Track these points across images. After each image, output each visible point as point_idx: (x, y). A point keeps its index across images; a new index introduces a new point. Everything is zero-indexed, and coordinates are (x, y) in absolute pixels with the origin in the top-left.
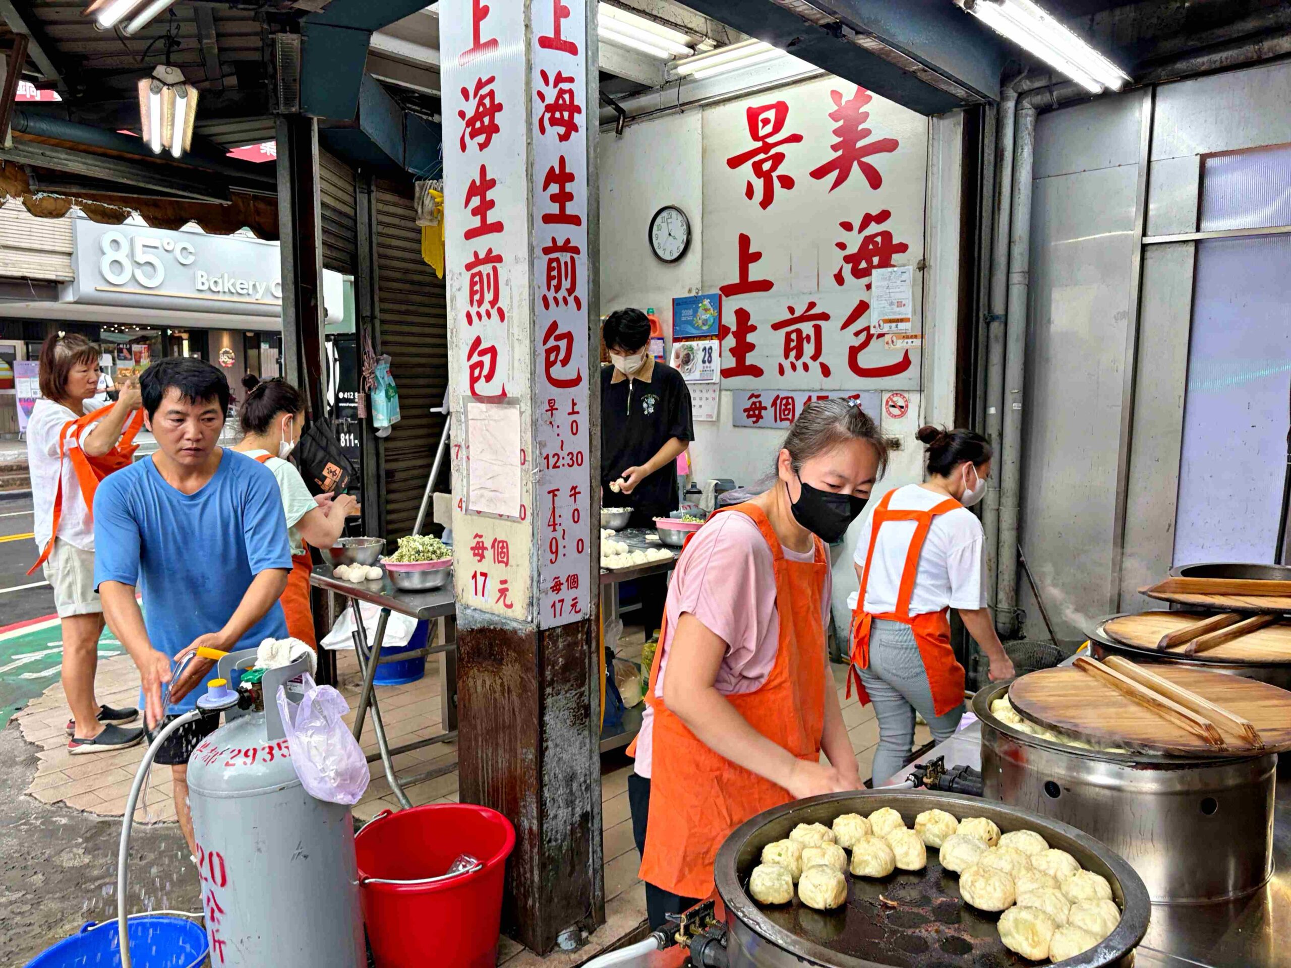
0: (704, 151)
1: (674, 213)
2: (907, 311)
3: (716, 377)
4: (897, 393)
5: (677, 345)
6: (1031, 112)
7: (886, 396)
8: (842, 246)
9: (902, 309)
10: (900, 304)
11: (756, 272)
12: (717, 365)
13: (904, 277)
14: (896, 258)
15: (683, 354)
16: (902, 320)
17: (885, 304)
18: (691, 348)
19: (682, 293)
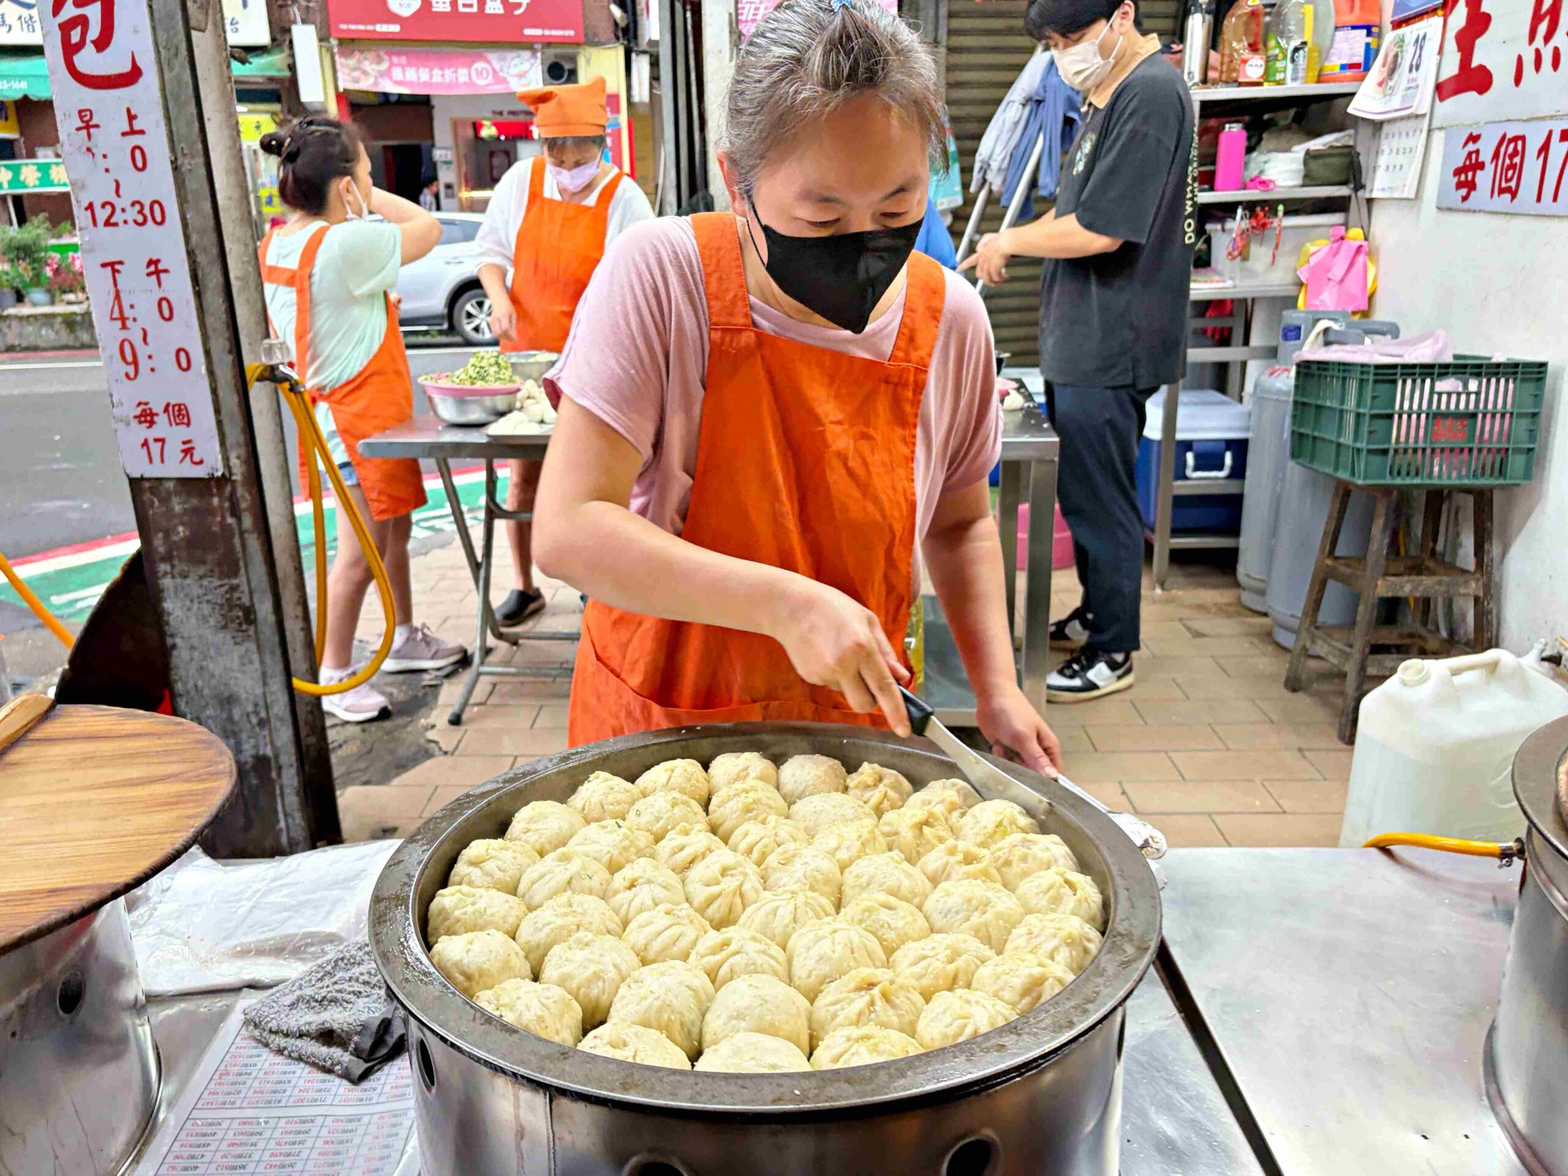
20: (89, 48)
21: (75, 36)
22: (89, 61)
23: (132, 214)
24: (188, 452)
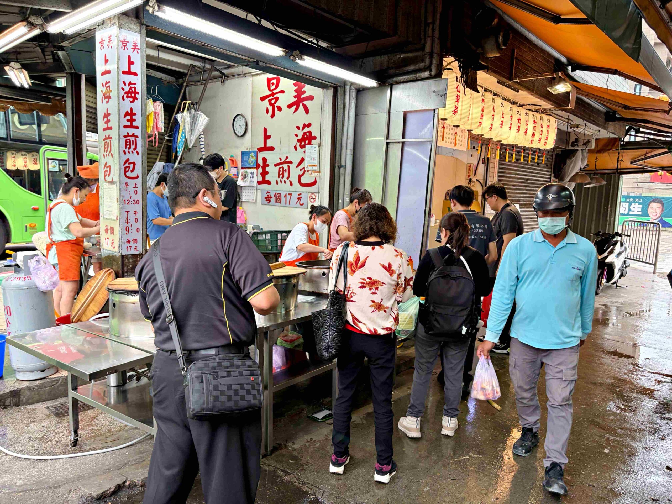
0: (252, 93)
1: (241, 117)
2: (316, 162)
3: (255, 184)
4: (313, 193)
5: (242, 170)
6: (354, 90)
7: (310, 194)
8: (296, 135)
9: (314, 161)
10: (314, 159)
11: (269, 143)
12: (255, 180)
13: (314, 149)
14: (313, 141)
15: (244, 174)
16: (314, 166)
17: (309, 159)
18: (246, 172)
19: (245, 150)
20: (130, 172)
21: (127, 169)
22: (129, 174)
23: (133, 202)
24: (136, 249)
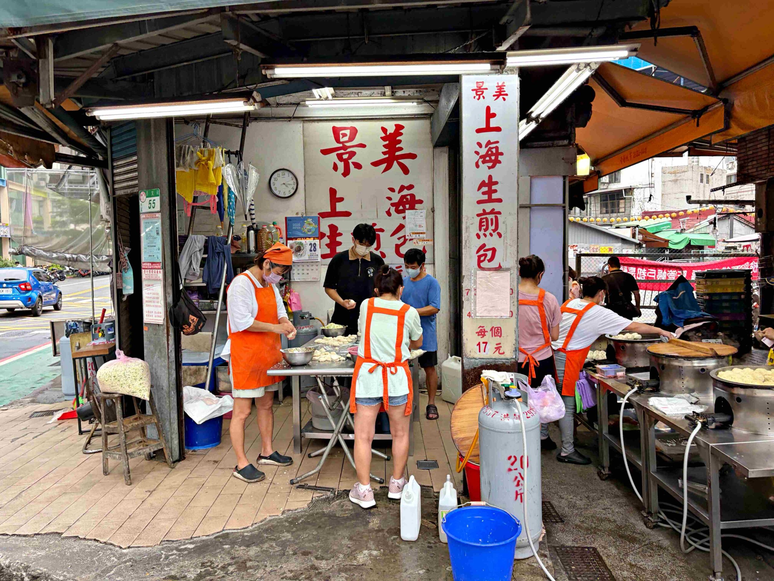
0: (305, 143)
1: (287, 172)
2: (424, 229)
3: (319, 259)
5: (291, 241)
8: (390, 199)
9: (421, 229)
10: (420, 226)
11: (340, 207)
12: (319, 252)
13: (422, 214)
14: (417, 206)
16: (422, 233)
17: (412, 226)
18: (301, 243)
19: (291, 215)
